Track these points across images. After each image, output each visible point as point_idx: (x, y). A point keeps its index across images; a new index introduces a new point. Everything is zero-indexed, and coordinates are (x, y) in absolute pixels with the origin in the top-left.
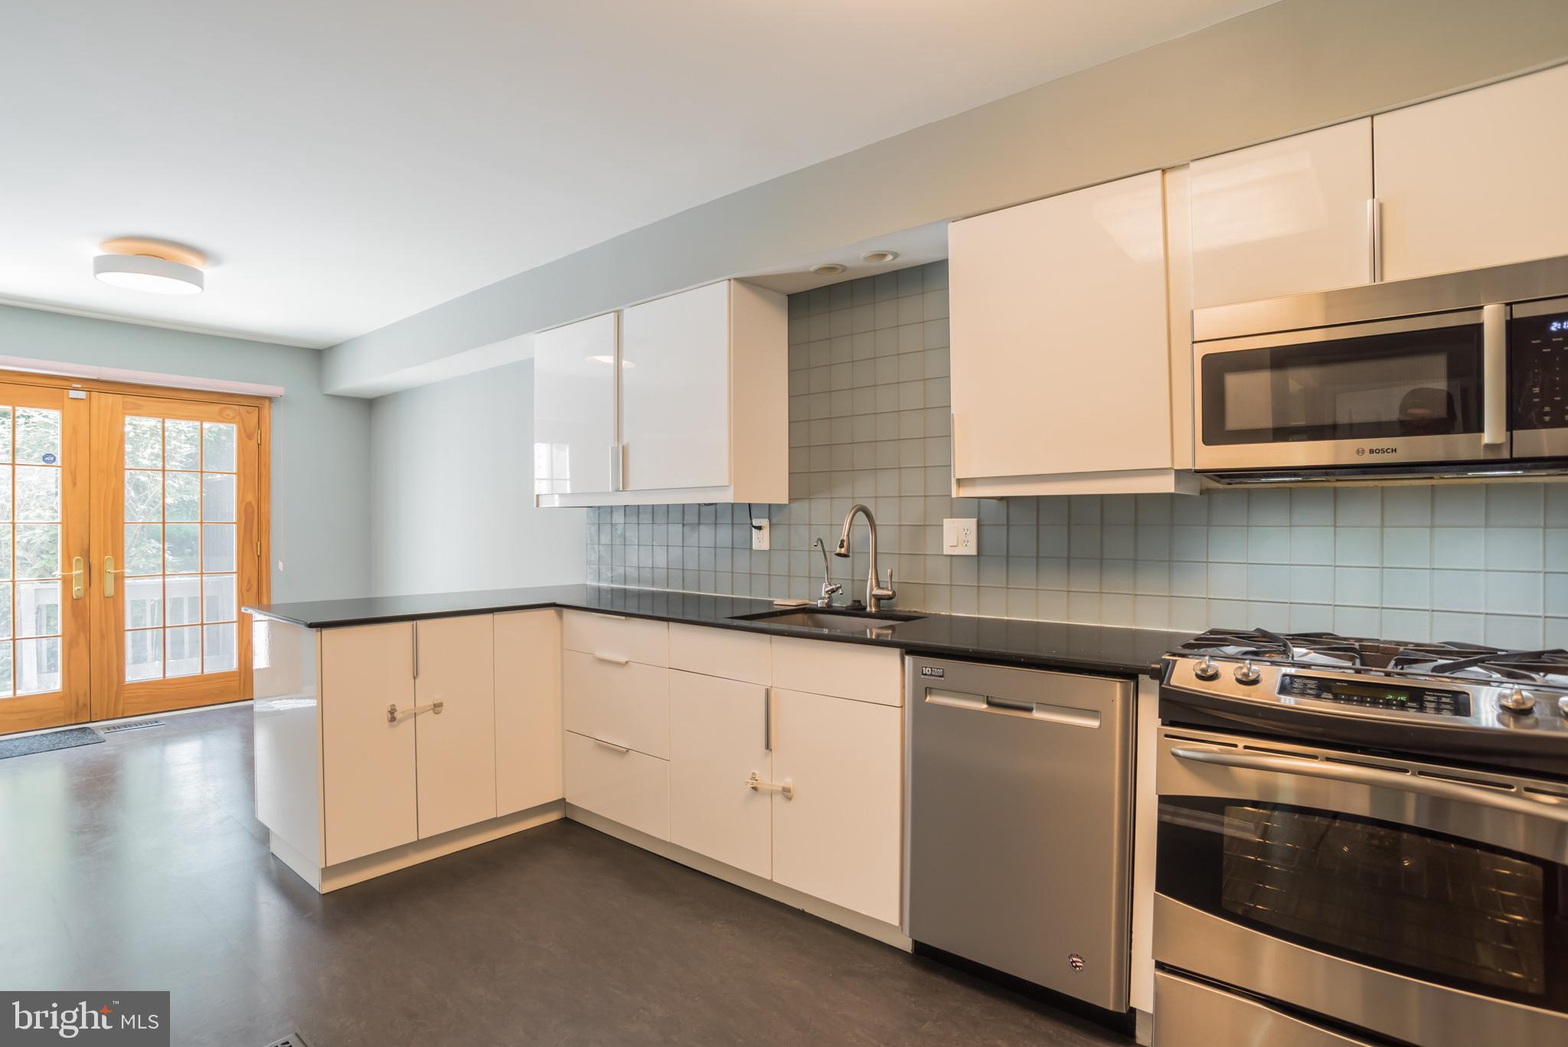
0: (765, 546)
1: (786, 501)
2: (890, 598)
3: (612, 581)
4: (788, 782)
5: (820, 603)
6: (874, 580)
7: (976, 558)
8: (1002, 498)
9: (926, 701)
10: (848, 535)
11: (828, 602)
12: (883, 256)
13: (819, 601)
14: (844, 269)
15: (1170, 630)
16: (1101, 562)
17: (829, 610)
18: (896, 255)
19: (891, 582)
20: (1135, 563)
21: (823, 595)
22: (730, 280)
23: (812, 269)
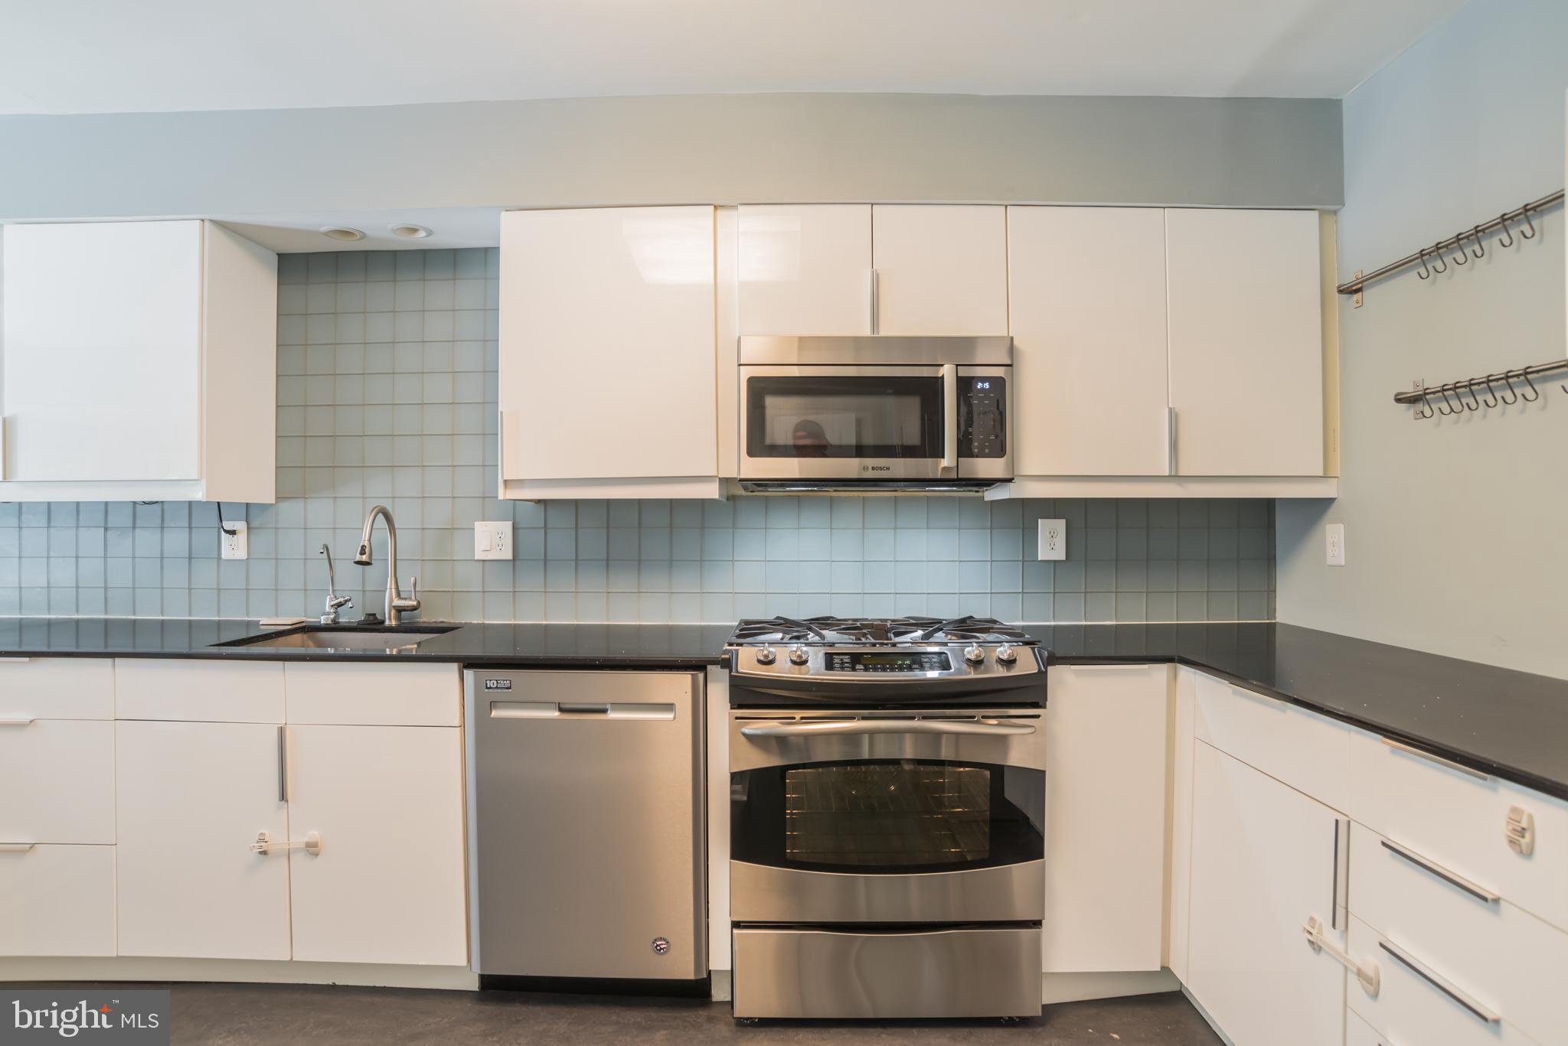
0: (241, 554)
1: (271, 499)
2: (414, 609)
4: (313, 835)
5: (323, 620)
6: (393, 590)
7: (511, 563)
8: (539, 501)
9: (492, 716)
10: (369, 540)
11: (335, 618)
12: (414, 230)
13: (322, 618)
14: (363, 236)
15: (702, 624)
16: (639, 563)
17: (335, 627)
18: (430, 233)
19: (415, 591)
20: (670, 563)
21: (327, 609)
22: (203, 221)
23: (323, 229)
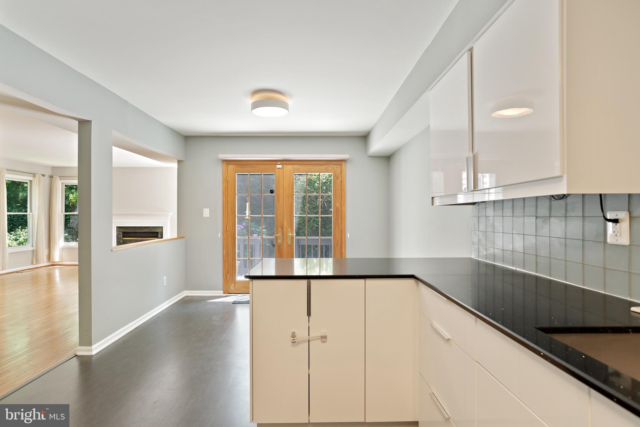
0: (625, 240)
3: (486, 258)
